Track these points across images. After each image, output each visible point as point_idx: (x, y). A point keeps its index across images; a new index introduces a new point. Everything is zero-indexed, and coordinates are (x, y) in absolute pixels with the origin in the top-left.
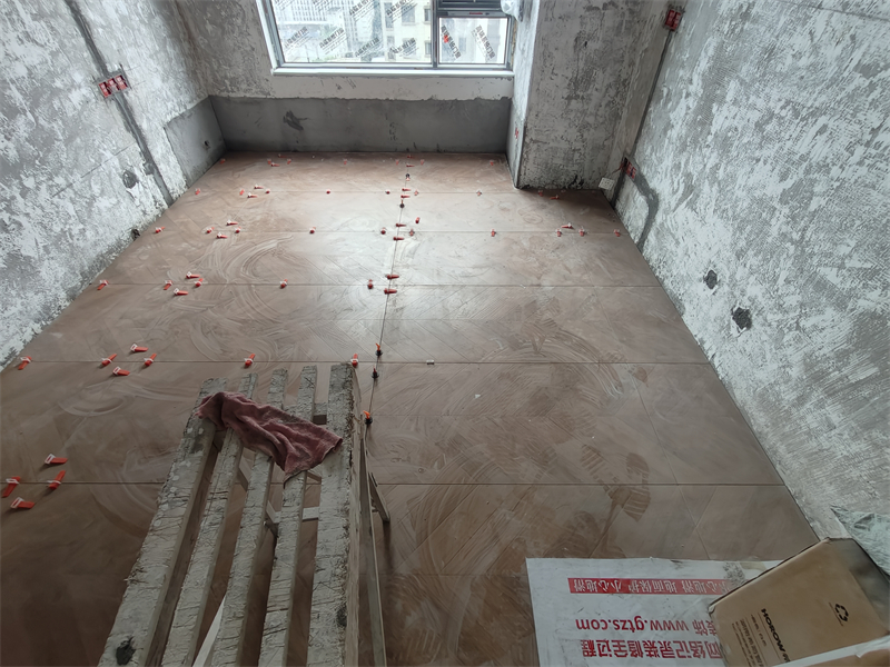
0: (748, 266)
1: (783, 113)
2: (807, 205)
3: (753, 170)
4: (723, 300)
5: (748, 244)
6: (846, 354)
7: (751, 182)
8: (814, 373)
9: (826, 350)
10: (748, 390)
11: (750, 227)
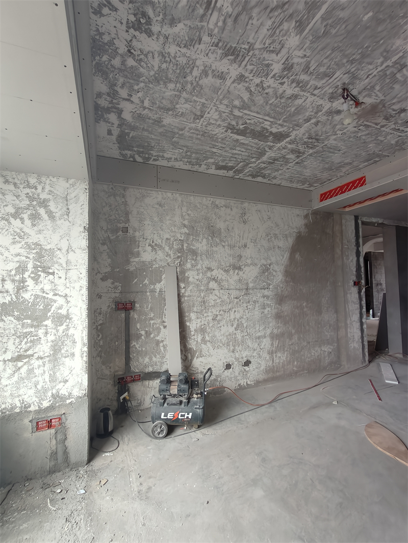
0: (238, 351)
1: (220, 313)
2: (244, 327)
3: (220, 330)
4: (237, 367)
5: (234, 346)
6: (272, 343)
7: (222, 333)
8: (271, 353)
9: (270, 347)
10: (262, 375)
11: (231, 343)
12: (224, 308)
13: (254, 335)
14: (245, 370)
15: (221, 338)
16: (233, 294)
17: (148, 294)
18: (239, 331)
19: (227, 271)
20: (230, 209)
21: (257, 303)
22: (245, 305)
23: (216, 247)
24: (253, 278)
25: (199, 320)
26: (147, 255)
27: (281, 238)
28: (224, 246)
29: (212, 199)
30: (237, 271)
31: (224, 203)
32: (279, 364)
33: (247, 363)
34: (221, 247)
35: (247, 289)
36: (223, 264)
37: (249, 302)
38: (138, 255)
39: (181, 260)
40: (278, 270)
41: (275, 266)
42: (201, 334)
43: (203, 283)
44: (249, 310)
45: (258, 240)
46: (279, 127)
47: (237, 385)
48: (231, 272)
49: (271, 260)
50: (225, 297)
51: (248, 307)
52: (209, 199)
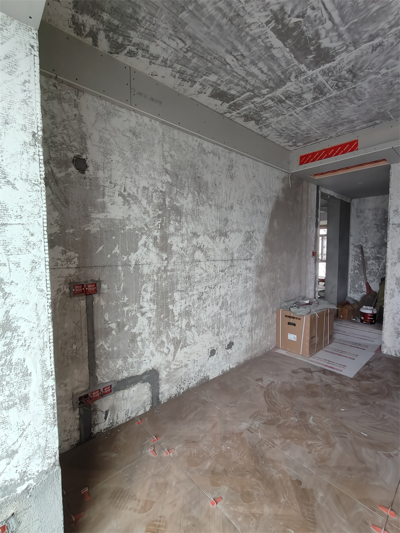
0: (223, 333)
1: (206, 290)
2: (228, 305)
3: (206, 311)
4: (221, 351)
5: (219, 328)
6: (252, 320)
7: (208, 314)
8: (251, 330)
9: (250, 324)
10: (243, 355)
11: (216, 325)
12: (210, 284)
13: (237, 312)
14: (228, 353)
15: (206, 320)
16: (219, 267)
17: (120, 268)
18: (223, 310)
19: (213, 238)
20: (217, 157)
21: (240, 276)
22: (230, 279)
23: (203, 206)
24: (237, 247)
25: (183, 301)
26: (116, 211)
27: (263, 201)
28: (210, 206)
29: (199, 139)
30: (223, 238)
31: (211, 149)
32: (257, 341)
33: (230, 345)
34: (208, 206)
35: (232, 260)
36: (209, 228)
37: (234, 275)
38: (103, 208)
39: (163, 221)
40: (260, 239)
41: (257, 233)
42: (186, 319)
43: (188, 252)
44: (233, 284)
45: (243, 201)
46: (336, 38)
47: (221, 371)
48: (218, 239)
49: (254, 227)
50: (211, 271)
51: (233, 281)
52: (195, 138)
